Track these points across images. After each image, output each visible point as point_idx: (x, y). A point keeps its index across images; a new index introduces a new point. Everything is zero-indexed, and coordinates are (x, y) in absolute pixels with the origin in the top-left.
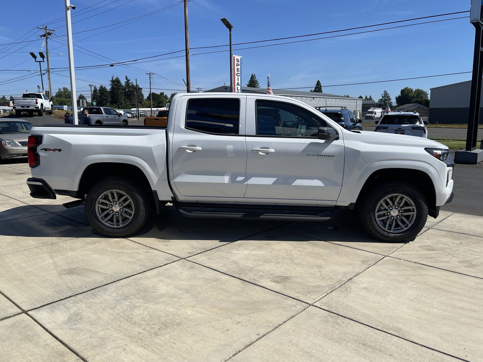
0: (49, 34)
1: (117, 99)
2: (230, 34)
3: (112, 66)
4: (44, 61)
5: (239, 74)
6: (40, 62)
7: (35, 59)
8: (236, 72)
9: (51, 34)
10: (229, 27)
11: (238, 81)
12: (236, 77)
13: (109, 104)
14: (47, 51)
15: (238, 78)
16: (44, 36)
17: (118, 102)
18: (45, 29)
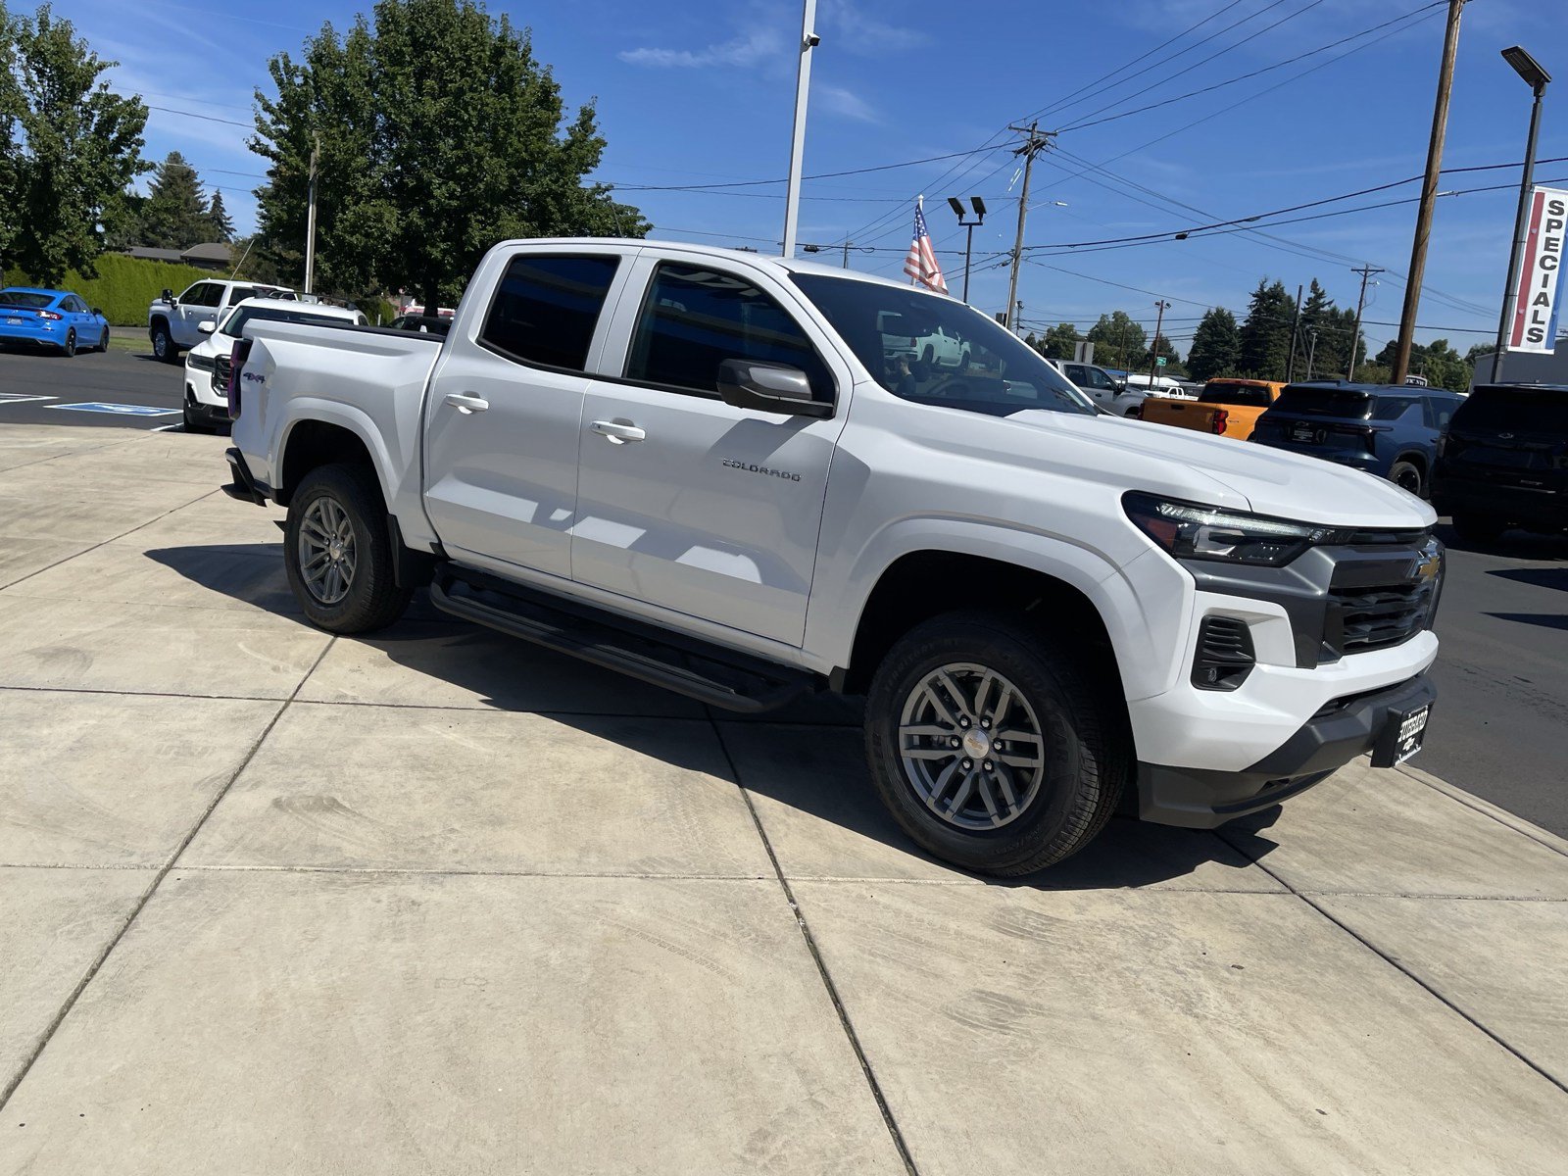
0: (1040, 145)
1: (1262, 354)
2: (1535, 106)
3: (1182, 237)
4: (980, 224)
5: (1554, 259)
6: (971, 225)
7: (961, 217)
8: (1540, 252)
9: (1044, 144)
10: (1536, 78)
11: (1545, 285)
12: (1538, 274)
13: (1231, 368)
14: (1023, 195)
15: (1546, 277)
16: (1024, 151)
17: (1264, 365)
18: (1028, 131)
